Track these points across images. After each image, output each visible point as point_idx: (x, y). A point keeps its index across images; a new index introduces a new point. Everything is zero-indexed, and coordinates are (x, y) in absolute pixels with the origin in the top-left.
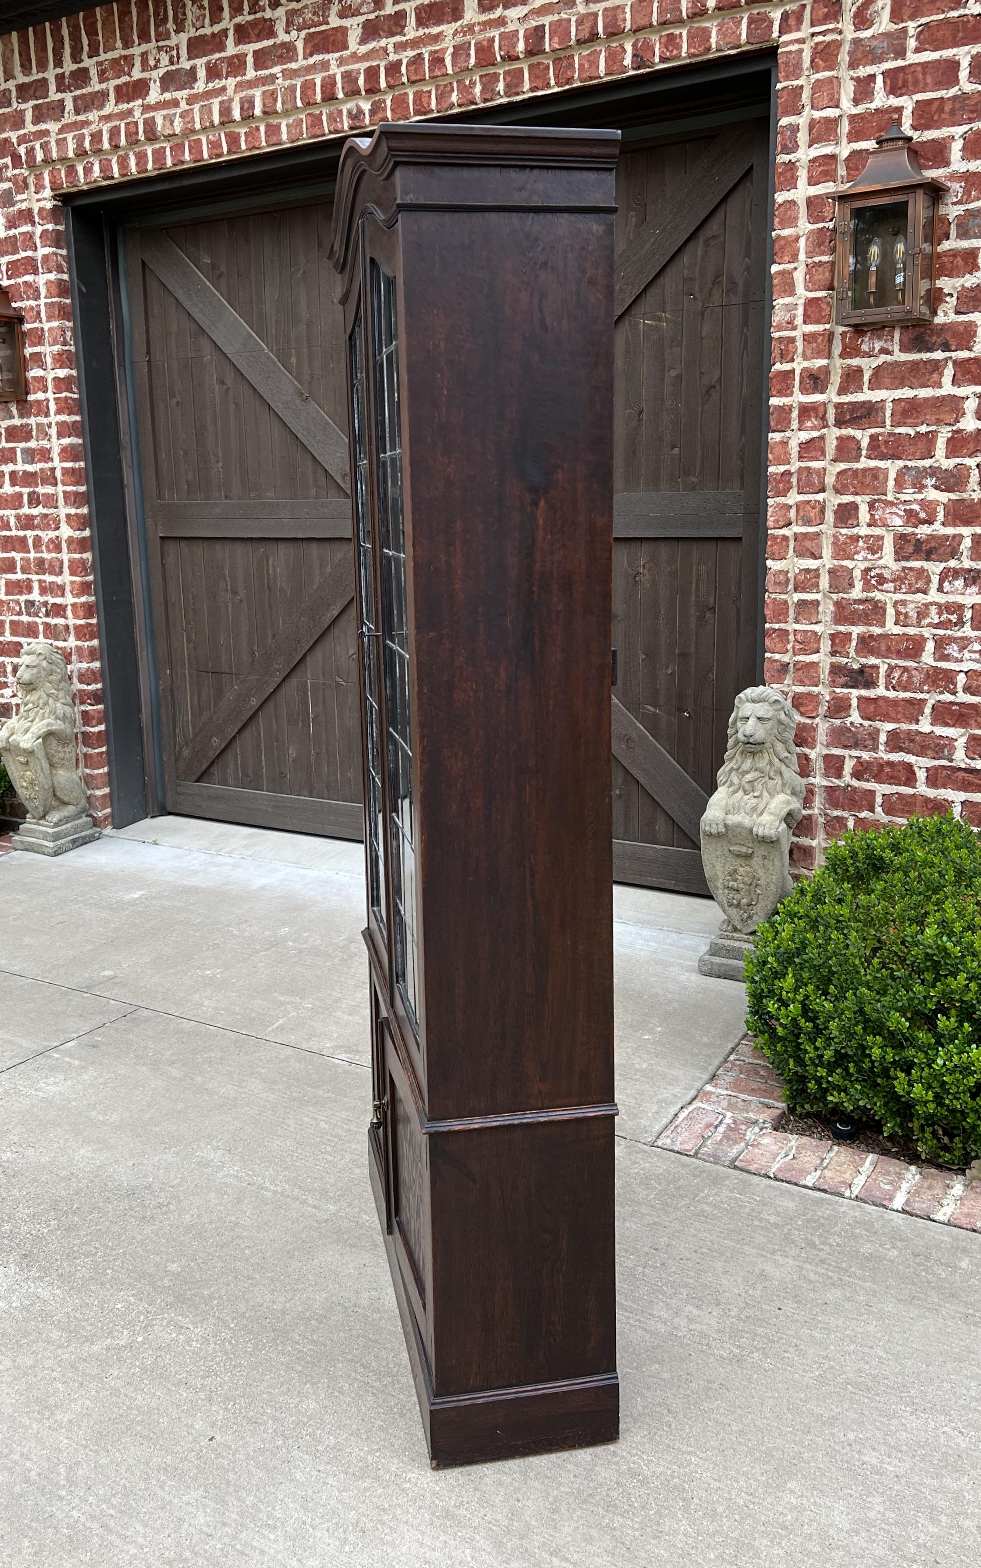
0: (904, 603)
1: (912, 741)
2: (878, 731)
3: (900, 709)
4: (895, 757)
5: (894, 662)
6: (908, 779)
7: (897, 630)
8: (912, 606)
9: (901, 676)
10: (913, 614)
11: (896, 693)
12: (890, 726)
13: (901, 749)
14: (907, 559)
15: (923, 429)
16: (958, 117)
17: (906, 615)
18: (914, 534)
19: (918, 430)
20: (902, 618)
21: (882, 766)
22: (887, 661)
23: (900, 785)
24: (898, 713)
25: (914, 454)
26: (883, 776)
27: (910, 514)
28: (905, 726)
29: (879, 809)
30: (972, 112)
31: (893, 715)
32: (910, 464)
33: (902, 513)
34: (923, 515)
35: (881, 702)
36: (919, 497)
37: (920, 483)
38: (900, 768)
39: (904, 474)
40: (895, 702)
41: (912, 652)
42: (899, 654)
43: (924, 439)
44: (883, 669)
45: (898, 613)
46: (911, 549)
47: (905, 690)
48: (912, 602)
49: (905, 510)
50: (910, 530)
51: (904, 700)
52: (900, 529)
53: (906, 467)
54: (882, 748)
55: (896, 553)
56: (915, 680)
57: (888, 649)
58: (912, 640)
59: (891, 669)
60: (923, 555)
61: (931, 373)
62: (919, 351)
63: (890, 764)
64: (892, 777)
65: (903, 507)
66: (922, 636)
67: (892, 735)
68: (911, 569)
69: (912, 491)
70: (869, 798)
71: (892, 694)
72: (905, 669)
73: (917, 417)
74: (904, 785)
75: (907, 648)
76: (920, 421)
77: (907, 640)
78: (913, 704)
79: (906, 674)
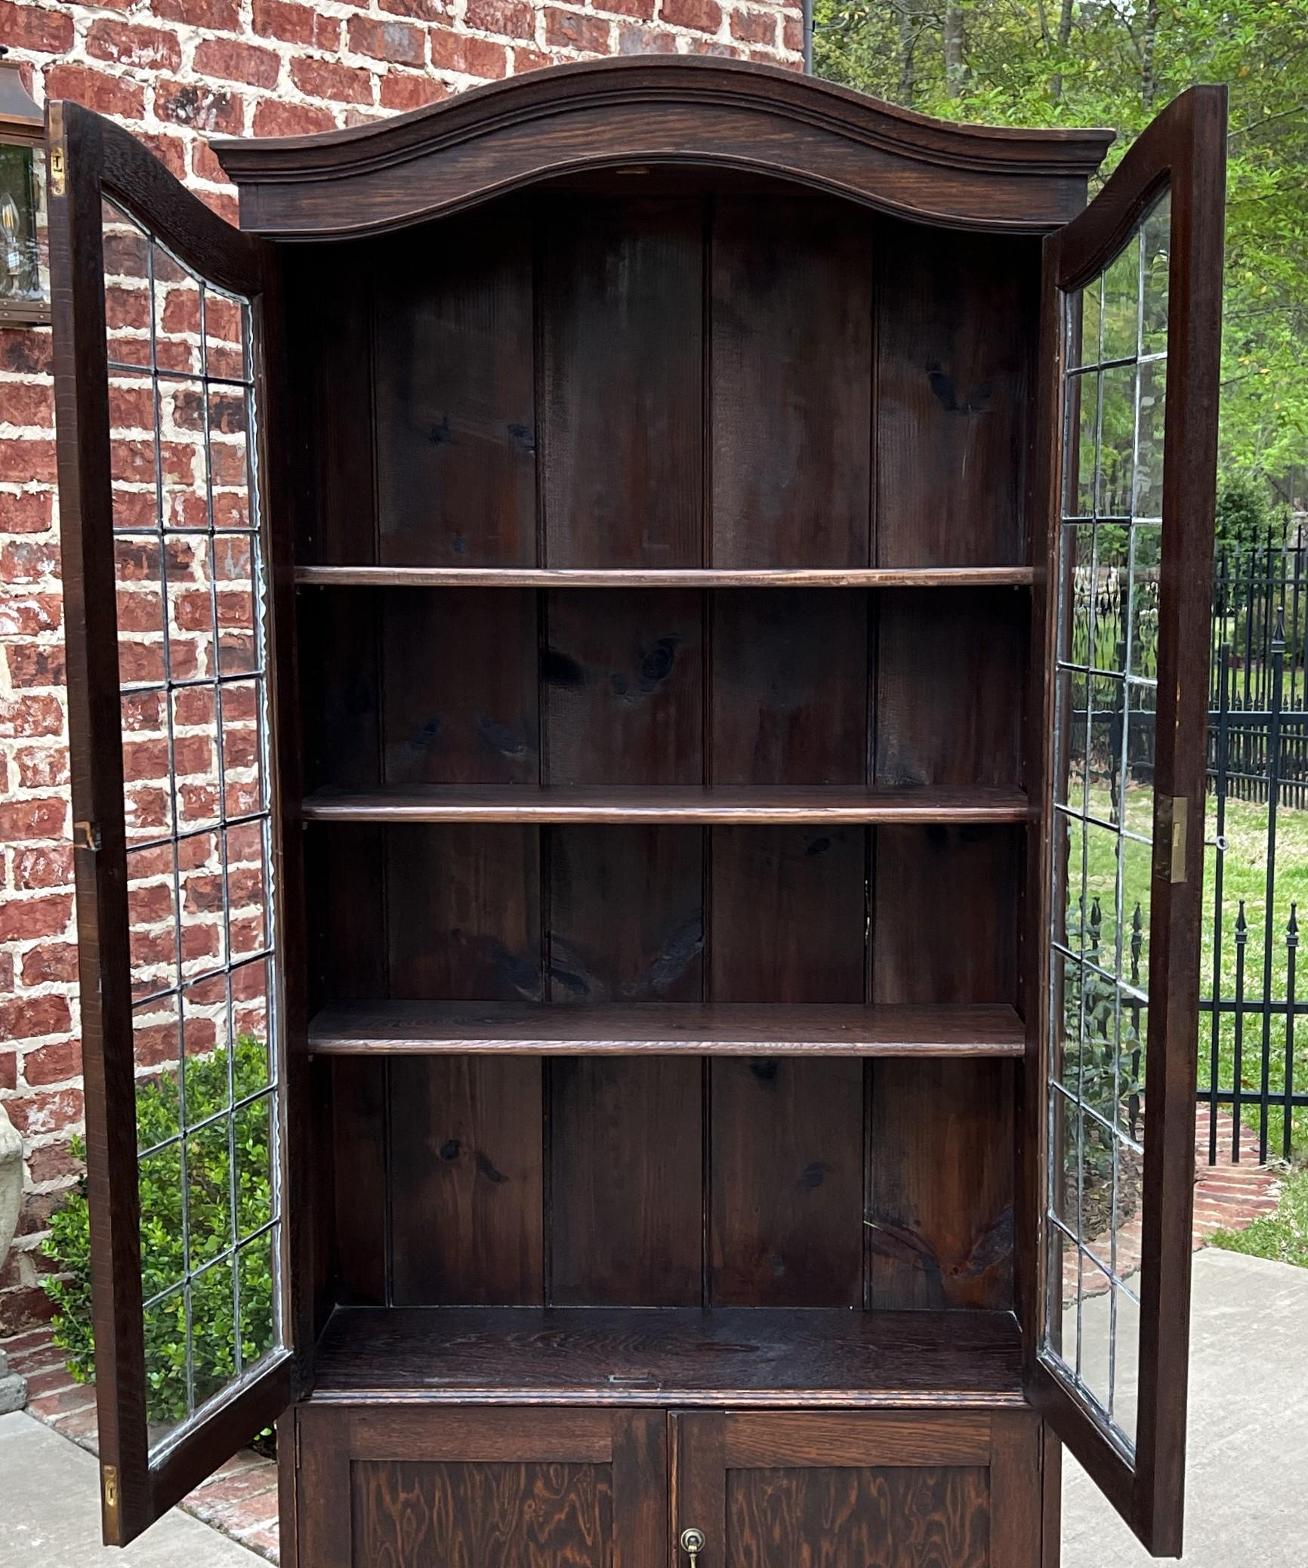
0: (29, 751)
1: (59, 960)
2: (10, 956)
3: (38, 916)
4: (39, 991)
5: (22, 845)
6: (58, 1021)
7: (25, 794)
8: (42, 754)
9: (35, 863)
10: (44, 768)
11: (30, 893)
12: (26, 945)
13: (44, 977)
14: (29, 683)
15: (33, 487)
16: (36, 39)
17: (35, 770)
18: (35, 646)
19: (26, 487)
20: (30, 774)
21: (21, 1010)
22: (14, 844)
23: (47, 1033)
24: (36, 921)
25: (23, 525)
26: (24, 1025)
27: (26, 614)
28: (47, 941)
29: (21, 1080)
30: (54, 37)
31: (29, 925)
32: (19, 539)
33: (15, 615)
34: (44, 617)
35: (11, 911)
36: (35, 589)
37: (34, 568)
38: (47, 1006)
39: (13, 555)
40: (31, 907)
41: (48, 825)
42: (31, 831)
43: (35, 503)
44: (10, 855)
45: (24, 768)
46: (32, 669)
47: (43, 883)
48: (41, 749)
49: (19, 610)
50: (29, 639)
51: (43, 901)
52: (15, 638)
53: (13, 543)
54: (17, 981)
55: (14, 676)
56: (55, 866)
57: (14, 825)
58: (46, 806)
59: (20, 855)
60: (50, 676)
61: (38, 404)
62: (19, 370)
63: (33, 1003)
64: (36, 1025)
65: (14, 605)
66: (59, 799)
67: (33, 958)
68: (34, 699)
69: (24, 580)
70: (6, 1066)
71: (24, 895)
72: (41, 853)
73: (24, 470)
74: (54, 1031)
75: (41, 820)
76: (28, 475)
77: (39, 808)
78: (55, 904)
79: (42, 861)
